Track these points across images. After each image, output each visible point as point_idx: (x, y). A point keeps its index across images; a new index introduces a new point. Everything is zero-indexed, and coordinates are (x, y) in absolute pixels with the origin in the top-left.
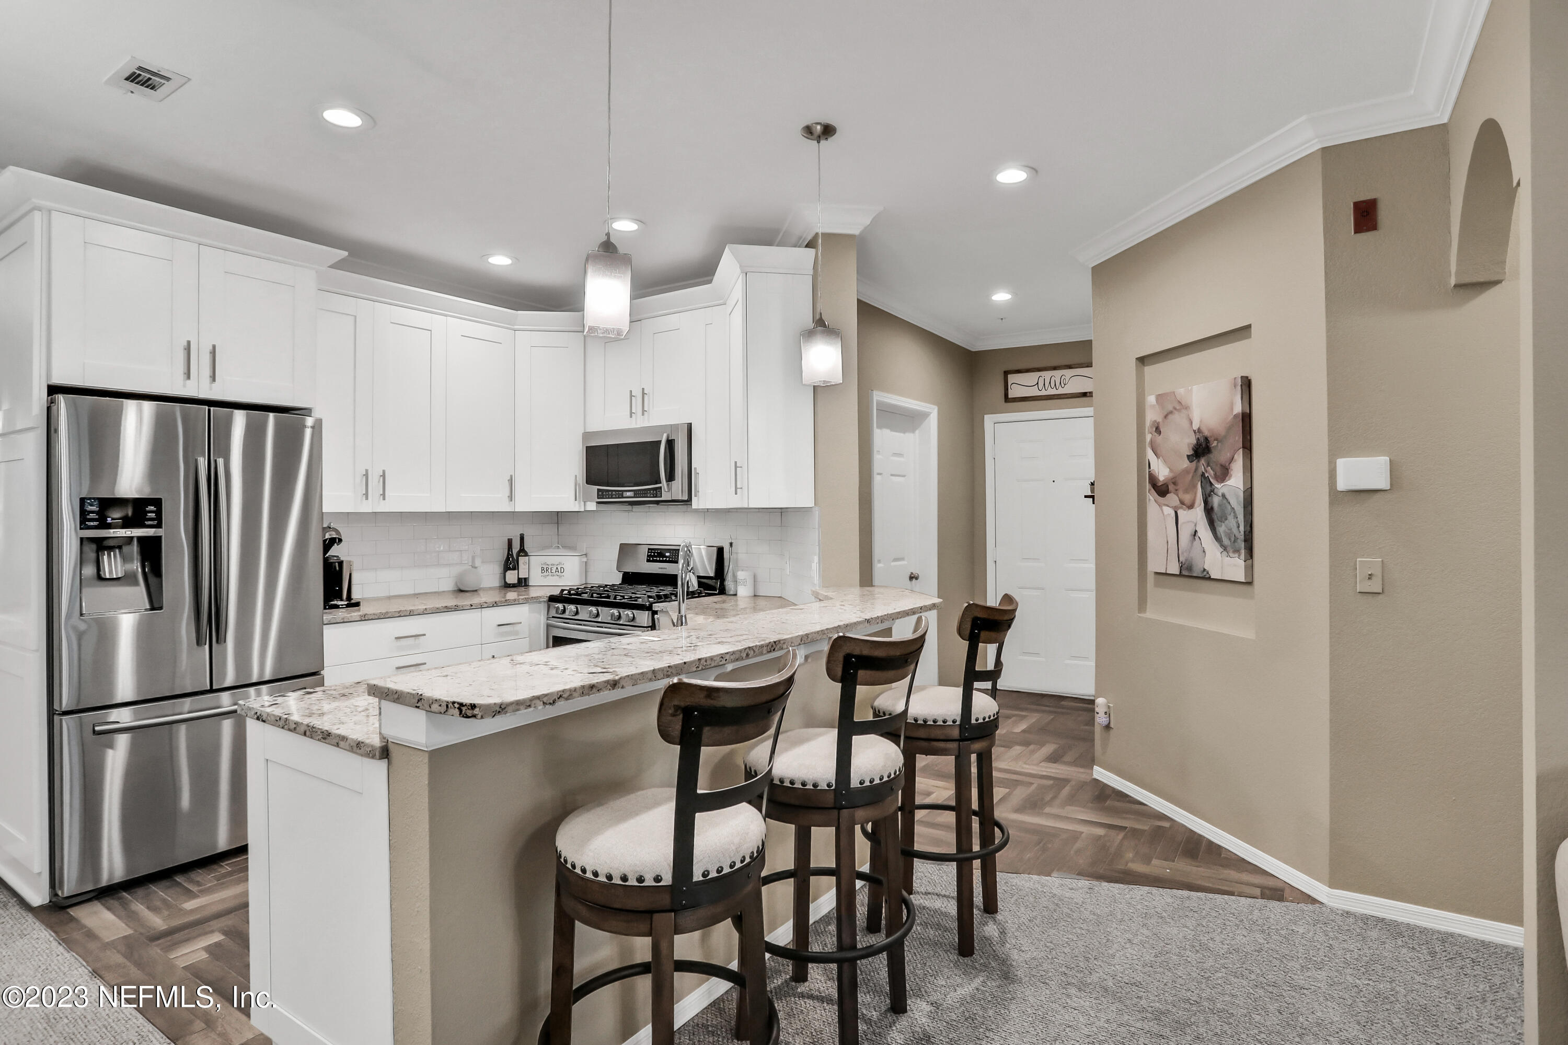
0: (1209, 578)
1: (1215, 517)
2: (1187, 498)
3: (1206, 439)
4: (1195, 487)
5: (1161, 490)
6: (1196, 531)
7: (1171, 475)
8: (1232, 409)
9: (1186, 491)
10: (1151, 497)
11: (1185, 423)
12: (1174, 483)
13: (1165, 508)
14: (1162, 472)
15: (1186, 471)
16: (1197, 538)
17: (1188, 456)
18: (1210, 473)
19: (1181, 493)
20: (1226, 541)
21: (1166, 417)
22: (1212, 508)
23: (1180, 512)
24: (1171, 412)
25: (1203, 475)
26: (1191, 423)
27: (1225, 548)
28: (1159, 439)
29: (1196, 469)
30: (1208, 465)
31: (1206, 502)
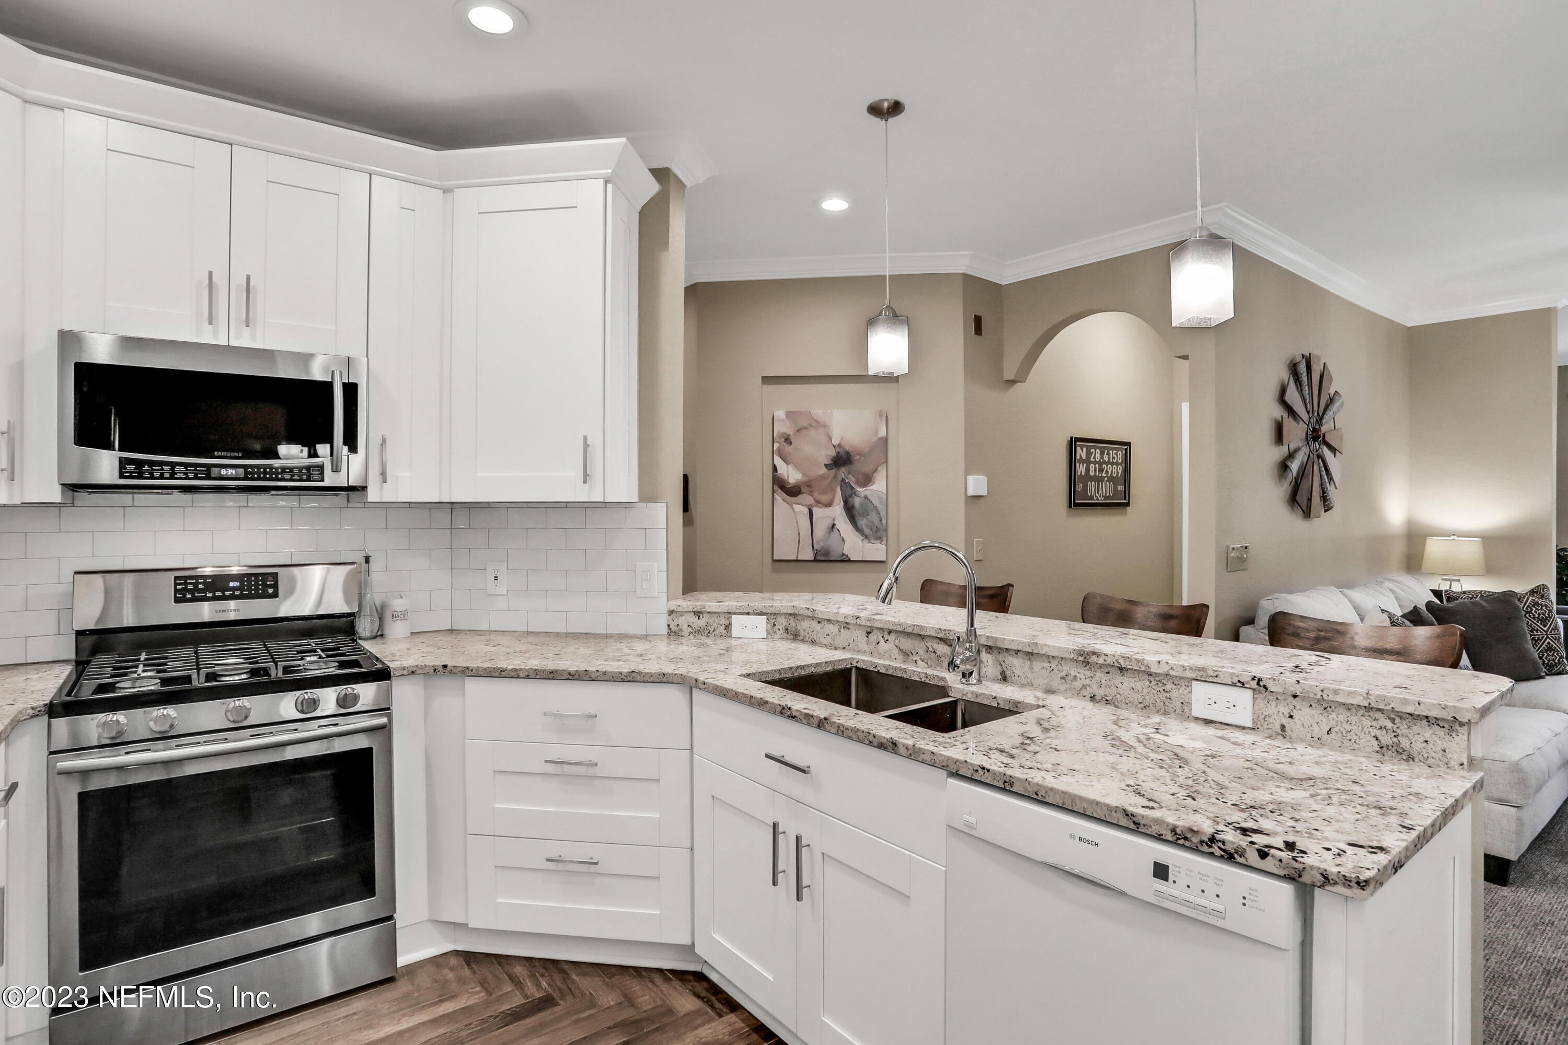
0: (849, 561)
1: (855, 513)
2: (825, 498)
3: (848, 453)
4: (833, 491)
5: (792, 491)
6: (834, 525)
7: (805, 479)
8: (876, 432)
9: (823, 493)
10: (780, 497)
11: (824, 440)
12: (808, 486)
13: (797, 508)
14: (792, 476)
15: (823, 477)
16: (835, 530)
17: (826, 465)
18: (851, 480)
19: (816, 495)
20: (867, 531)
21: (799, 431)
22: (853, 507)
23: (815, 510)
24: (805, 428)
25: (843, 480)
26: (831, 439)
27: (866, 537)
28: (789, 449)
29: (835, 476)
30: (849, 473)
31: (846, 502)
